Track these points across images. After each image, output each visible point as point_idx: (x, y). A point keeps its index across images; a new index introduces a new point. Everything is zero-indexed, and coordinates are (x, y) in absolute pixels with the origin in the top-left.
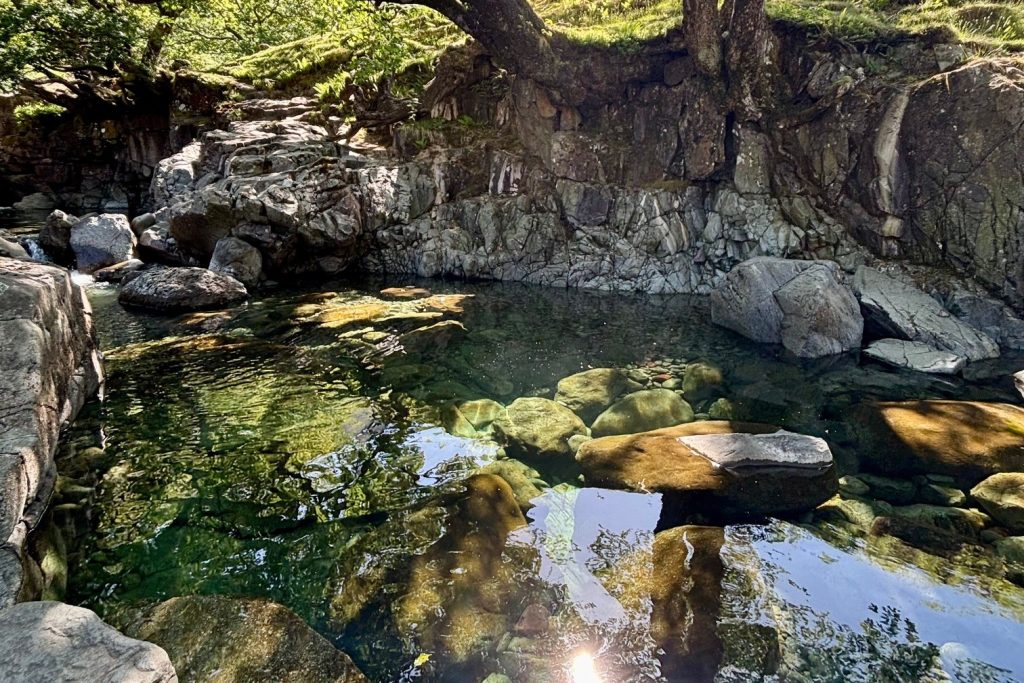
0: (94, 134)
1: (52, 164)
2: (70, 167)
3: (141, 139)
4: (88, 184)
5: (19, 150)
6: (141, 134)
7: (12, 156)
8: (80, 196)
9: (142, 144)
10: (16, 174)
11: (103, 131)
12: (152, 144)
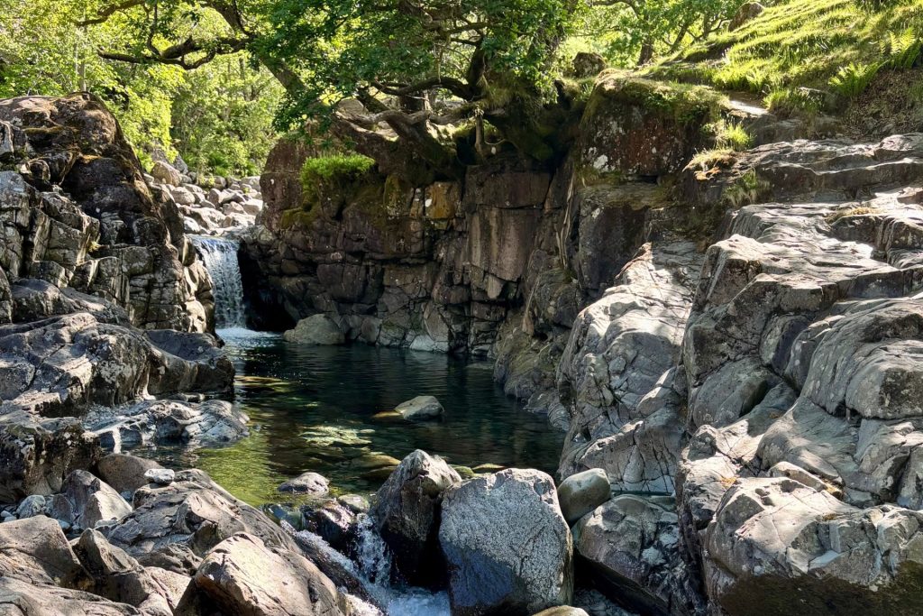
0: (413, 210)
1: (343, 261)
2: (367, 268)
3: (493, 224)
4: (390, 301)
5: (299, 236)
6: (495, 213)
7: (290, 246)
8: (376, 322)
9: (493, 233)
10: (292, 275)
11: (428, 203)
12: (512, 235)
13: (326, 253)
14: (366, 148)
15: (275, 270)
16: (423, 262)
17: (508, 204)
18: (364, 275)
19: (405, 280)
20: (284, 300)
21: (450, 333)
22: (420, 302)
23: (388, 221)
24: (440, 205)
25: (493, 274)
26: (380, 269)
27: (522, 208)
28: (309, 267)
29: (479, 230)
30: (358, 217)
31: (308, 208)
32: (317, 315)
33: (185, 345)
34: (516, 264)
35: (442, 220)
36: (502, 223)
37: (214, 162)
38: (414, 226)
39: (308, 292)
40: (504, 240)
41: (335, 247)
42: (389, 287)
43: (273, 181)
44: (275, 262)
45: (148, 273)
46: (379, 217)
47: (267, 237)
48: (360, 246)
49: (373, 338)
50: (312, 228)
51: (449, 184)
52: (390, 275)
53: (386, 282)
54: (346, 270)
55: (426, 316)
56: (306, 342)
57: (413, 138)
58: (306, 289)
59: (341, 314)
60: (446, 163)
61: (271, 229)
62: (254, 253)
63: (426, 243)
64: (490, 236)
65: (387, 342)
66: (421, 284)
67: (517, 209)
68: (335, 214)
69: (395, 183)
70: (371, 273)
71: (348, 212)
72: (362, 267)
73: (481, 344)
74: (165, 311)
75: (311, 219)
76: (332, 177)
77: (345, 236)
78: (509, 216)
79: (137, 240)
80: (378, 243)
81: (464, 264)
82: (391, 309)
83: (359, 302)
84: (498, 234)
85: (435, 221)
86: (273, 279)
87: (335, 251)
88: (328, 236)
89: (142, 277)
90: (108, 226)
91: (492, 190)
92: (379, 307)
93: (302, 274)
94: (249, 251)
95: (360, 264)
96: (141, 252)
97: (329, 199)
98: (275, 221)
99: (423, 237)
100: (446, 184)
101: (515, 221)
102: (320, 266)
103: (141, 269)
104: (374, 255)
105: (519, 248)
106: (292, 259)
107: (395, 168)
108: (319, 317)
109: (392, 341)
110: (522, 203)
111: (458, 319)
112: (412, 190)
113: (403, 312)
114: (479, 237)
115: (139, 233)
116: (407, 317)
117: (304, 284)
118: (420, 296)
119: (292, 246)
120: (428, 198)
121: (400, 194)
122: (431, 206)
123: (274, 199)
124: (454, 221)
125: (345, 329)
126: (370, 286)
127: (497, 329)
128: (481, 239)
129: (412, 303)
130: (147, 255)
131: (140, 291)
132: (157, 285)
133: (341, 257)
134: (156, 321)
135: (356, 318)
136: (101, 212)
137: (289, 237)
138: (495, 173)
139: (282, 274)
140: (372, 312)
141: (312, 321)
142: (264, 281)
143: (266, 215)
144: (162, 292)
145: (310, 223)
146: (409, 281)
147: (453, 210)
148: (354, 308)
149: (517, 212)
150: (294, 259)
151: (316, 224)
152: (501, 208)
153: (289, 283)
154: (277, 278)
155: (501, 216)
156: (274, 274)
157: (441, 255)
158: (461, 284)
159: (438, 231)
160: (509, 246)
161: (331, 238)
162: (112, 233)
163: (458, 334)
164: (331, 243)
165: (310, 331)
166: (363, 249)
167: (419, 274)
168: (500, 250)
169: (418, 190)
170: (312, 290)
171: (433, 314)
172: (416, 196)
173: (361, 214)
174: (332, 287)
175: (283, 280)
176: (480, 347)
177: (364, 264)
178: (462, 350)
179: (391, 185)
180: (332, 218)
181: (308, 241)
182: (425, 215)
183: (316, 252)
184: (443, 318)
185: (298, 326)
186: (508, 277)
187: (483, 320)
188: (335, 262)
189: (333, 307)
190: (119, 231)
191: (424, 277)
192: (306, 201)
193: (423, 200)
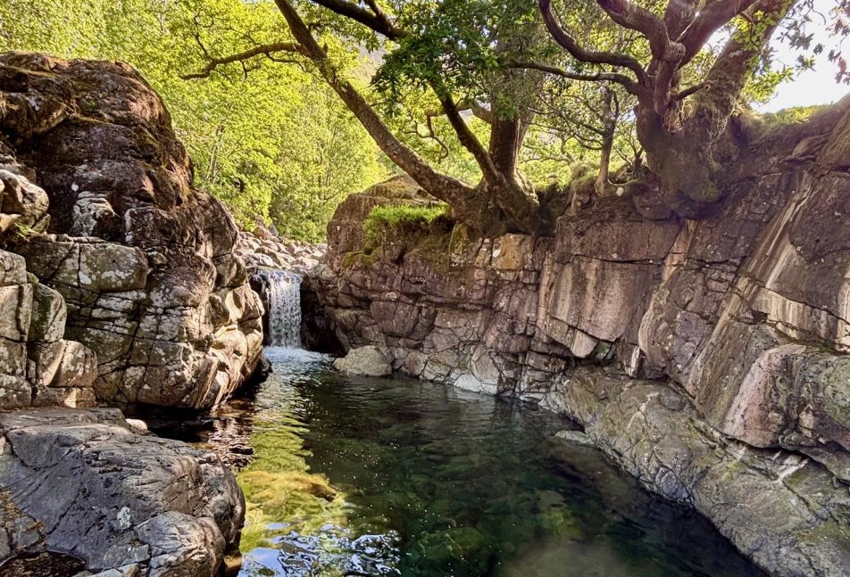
13: (381, 292)
14: (444, 191)
15: (332, 302)
16: (480, 308)
17: (615, 256)
18: (416, 315)
19: (457, 323)
20: (336, 327)
21: (500, 378)
22: (471, 344)
23: (451, 267)
24: (509, 256)
25: (582, 331)
26: (433, 311)
27: (632, 262)
28: (364, 303)
29: (570, 282)
30: (419, 262)
31: (368, 252)
32: (368, 347)
33: (87, 495)
34: (616, 322)
35: (509, 270)
36: (603, 276)
37: (296, 233)
38: (478, 275)
39: (359, 323)
40: (604, 295)
41: (391, 287)
42: (440, 327)
43: (338, 228)
44: (333, 295)
45: (136, 289)
46: (440, 263)
47: (327, 274)
48: (419, 289)
49: (418, 372)
50: (372, 269)
51: (522, 236)
52: (442, 316)
53: (437, 323)
54: (399, 309)
55: (475, 358)
56: (356, 372)
57: (500, 183)
58: (358, 320)
59: (388, 346)
60: (526, 214)
61: (332, 268)
62: (315, 286)
63: (488, 291)
64: (584, 290)
65: (432, 377)
66: (474, 329)
67: (625, 262)
68: (396, 257)
69: (464, 232)
70: (424, 314)
71: (410, 257)
72: (416, 308)
73: (533, 392)
74: (161, 352)
75: (371, 261)
76: (397, 225)
77: (403, 278)
78: (613, 270)
79: (129, 238)
80: (438, 287)
81: (528, 315)
82: (439, 348)
83: (407, 337)
84: (595, 288)
85: (501, 271)
86: (328, 309)
87: (390, 291)
88: (385, 277)
89: (123, 295)
90: (82, 211)
91: (595, 240)
92: (426, 344)
93: (355, 307)
94: (311, 284)
95: (413, 305)
96: (124, 255)
97: (392, 244)
98: (336, 261)
99: (486, 286)
100: (518, 236)
101: (622, 275)
102: (374, 303)
103: (120, 283)
104: (432, 298)
105: (623, 306)
106: (347, 294)
107: (470, 215)
108: (370, 349)
109: (437, 376)
110: (635, 256)
111: (510, 366)
112: (481, 239)
113: (452, 352)
114: (569, 289)
115: (133, 228)
116: (455, 357)
117: (357, 316)
118: (472, 339)
119: (350, 283)
120: (497, 248)
121: (467, 243)
122: (499, 257)
123: (337, 243)
124: (522, 272)
125: (390, 359)
126: (419, 324)
127: (552, 380)
128: (571, 292)
129: (462, 344)
130: (134, 261)
131: (118, 318)
132: (152, 310)
133: (396, 297)
134: (145, 365)
135: (401, 350)
136: (79, 191)
137: (348, 275)
138: (602, 222)
139: (337, 306)
140: (418, 347)
141: (364, 352)
142: (321, 310)
143: (330, 256)
144: (160, 322)
145: (370, 264)
146: (461, 325)
147: (523, 262)
148: (401, 342)
149: (625, 266)
150: (351, 295)
151: (376, 266)
152: (603, 260)
153: (342, 315)
154: (332, 308)
155: (604, 269)
156: (330, 305)
157: (502, 304)
158: (524, 334)
159: (503, 280)
160: (610, 302)
161: (388, 280)
162: (86, 221)
163: (507, 379)
164: (388, 284)
165: (361, 361)
166: (421, 292)
167: (474, 319)
168: (596, 304)
169: (487, 240)
170: (363, 322)
171: (484, 358)
172: (484, 246)
173: (422, 259)
174: (383, 322)
175: (337, 310)
176: (532, 395)
177: (417, 304)
178: (508, 394)
179: (459, 233)
180: (393, 261)
181: (366, 280)
182: (490, 264)
183: (372, 291)
184: (494, 362)
185: (349, 355)
186: (604, 336)
187: (539, 370)
188: (390, 301)
189: (382, 338)
190: (99, 220)
191: (477, 323)
192: (367, 245)
193: (491, 249)
